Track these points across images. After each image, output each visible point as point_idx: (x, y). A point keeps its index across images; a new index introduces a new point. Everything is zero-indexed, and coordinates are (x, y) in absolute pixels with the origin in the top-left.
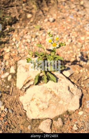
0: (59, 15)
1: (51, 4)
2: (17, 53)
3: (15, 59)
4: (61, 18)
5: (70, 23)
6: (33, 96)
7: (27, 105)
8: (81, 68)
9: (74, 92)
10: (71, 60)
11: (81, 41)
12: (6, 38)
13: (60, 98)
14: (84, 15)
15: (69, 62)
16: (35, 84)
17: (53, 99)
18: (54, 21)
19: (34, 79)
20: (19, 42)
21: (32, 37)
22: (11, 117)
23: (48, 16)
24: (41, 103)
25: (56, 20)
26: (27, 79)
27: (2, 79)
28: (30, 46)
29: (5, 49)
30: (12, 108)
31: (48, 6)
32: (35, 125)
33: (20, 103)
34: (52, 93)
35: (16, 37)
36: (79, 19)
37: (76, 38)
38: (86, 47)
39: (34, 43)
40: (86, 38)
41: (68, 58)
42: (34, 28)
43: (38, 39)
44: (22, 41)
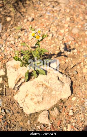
0: (37, 14)
1: (27, 5)
2: (3, 56)
3: (3, 61)
4: (39, 16)
5: (48, 19)
6: (26, 92)
7: (23, 102)
8: (67, 58)
9: (64, 81)
10: (55, 52)
11: (61, 34)
13: (52, 89)
14: (60, 10)
15: (54, 55)
16: (26, 81)
17: (46, 91)
18: (33, 20)
19: (24, 77)
20: (4, 46)
21: (15, 39)
23: (27, 16)
24: (35, 97)
25: (34, 19)
26: (18, 77)
28: (15, 47)
30: (9, 108)
31: (24, 7)
32: (33, 119)
33: (15, 102)
34: (43, 85)
36: (56, 14)
37: (56, 32)
38: (67, 38)
39: (18, 44)
40: (66, 31)
41: (52, 52)
42: (15, 29)
43: (21, 40)
44: (6, 44)
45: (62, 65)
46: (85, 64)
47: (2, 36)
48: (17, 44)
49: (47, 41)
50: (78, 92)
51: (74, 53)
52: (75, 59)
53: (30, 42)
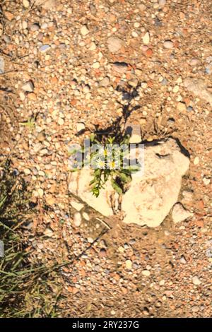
0: (26, 66)
2: (53, 182)
3: (61, 191)
4: (34, 67)
6: (135, 206)
7: (140, 219)
8: (141, 109)
9: (168, 151)
10: (118, 114)
11: (98, 71)
12: (18, 182)
13: (163, 177)
15: (119, 119)
16: (121, 194)
17: (158, 186)
18: (32, 84)
20: (38, 168)
21: (41, 143)
22: (139, 246)
23: (17, 86)
25: (33, 80)
26: (107, 197)
27: (82, 226)
28: (55, 156)
29: (35, 194)
30: (130, 238)
33: (130, 225)
35: (25, 167)
39: (53, 146)
40: (100, 59)
41: (112, 117)
43: (50, 136)
44: (37, 162)
45: (144, 127)
46: (174, 95)
47: (18, 154)
48: (53, 149)
49: (89, 106)
50: (196, 147)
51: (146, 91)
52: (154, 100)
53: (67, 127)
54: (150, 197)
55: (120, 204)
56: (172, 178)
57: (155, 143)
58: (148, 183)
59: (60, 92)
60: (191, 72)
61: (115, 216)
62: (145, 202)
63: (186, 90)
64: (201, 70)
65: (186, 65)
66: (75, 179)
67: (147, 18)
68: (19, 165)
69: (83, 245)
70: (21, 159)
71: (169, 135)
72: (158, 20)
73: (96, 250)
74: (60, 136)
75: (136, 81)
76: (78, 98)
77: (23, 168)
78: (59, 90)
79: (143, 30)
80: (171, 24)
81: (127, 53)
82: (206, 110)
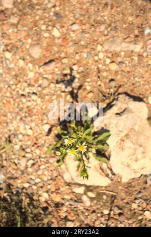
3: (60, 185)
7: (135, 172)
8: (83, 87)
10: (69, 101)
11: (35, 78)
12: (24, 198)
13: (132, 129)
16: (107, 161)
17: (132, 139)
20: (33, 177)
21: (24, 157)
22: (147, 194)
24: (136, 155)
26: (98, 171)
27: (93, 204)
28: (41, 161)
29: (42, 199)
30: (136, 192)
33: (130, 182)
35: (22, 182)
38: (48, 72)
39: (35, 154)
40: (31, 69)
43: (28, 147)
44: (30, 173)
45: (95, 99)
46: (102, 61)
47: (12, 176)
48: (36, 156)
49: (44, 107)
50: (143, 90)
51: (80, 71)
52: (89, 74)
53: (36, 134)
54: (131, 151)
55: (111, 170)
56: (140, 126)
57: (110, 106)
58: (123, 141)
59: (17, 110)
60: (105, 36)
61: (113, 182)
62: (131, 157)
63: (109, 51)
64: (111, 30)
65: (98, 33)
66: (65, 170)
67: (48, 18)
68: (18, 184)
69: (103, 219)
70: (16, 178)
71: (117, 94)
72: (56, 14)
73: (115, 217)
74: (36, 144)
75: (68, 68)
76: (32, 107)
77: (22, 184)
78: (15, 109)
79: (50, 28)
80: (68, 10)
81: (49, 52)
82: (133, 57)
